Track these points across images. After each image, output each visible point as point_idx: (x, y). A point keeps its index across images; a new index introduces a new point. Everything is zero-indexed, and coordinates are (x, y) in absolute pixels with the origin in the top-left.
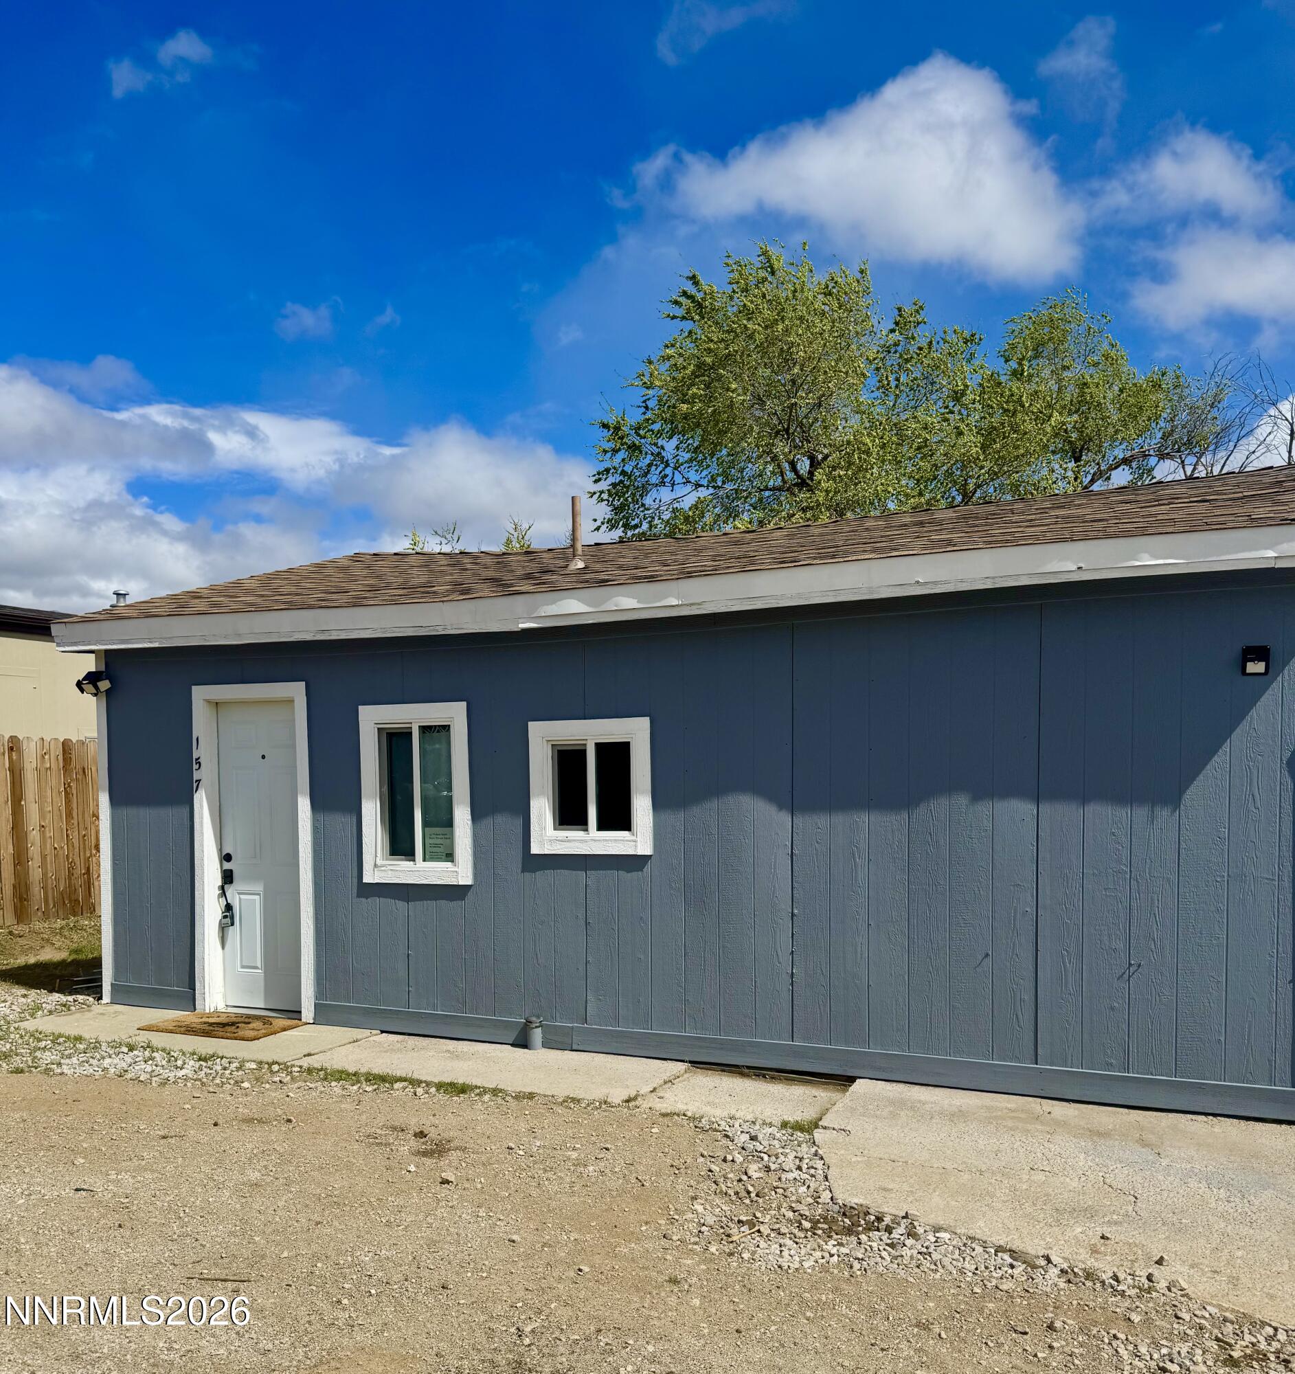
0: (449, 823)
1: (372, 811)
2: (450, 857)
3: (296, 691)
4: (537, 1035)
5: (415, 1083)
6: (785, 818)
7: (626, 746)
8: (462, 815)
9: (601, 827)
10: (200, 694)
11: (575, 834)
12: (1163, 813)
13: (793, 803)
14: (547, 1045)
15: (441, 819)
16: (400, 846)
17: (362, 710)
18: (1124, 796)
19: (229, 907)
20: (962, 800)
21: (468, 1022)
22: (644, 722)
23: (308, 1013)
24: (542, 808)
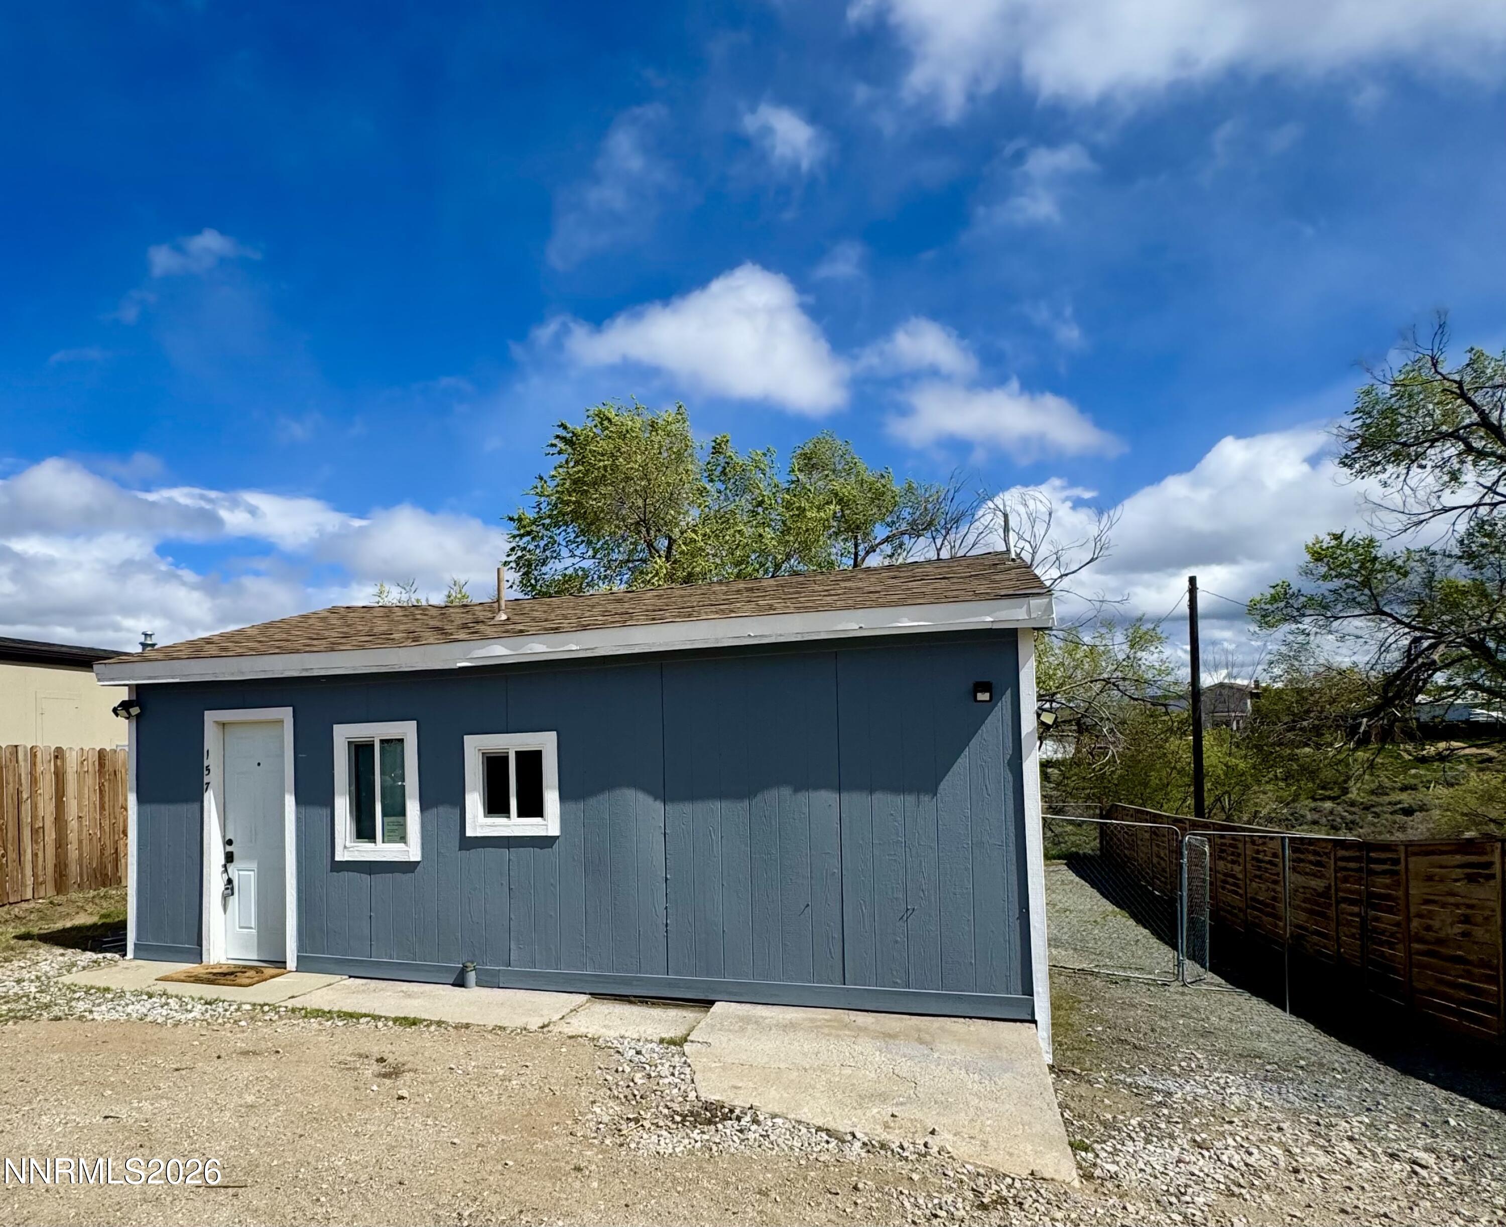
0: (403, 813)
1: (342, 805)
2: (403, 839)
3: (286, 714)
4: (472, 976)
5: (376, 1018)
6: (659, 805)
7: (539, 753)
8: (413, 808)
9: (521, 814)
10: (211, 717)
11: (500, 821)
12: (925, 799)
13: (665, 795)
14: (479, 984)
15: (396, 810)
16: (365, 831)
17: (336, 727)
18: (897, 788)
19: (230, 881)
20: (786, 792)
21: (418, 968)
22: (553, 735)
23: (291, 964)
24: (474, 801)
